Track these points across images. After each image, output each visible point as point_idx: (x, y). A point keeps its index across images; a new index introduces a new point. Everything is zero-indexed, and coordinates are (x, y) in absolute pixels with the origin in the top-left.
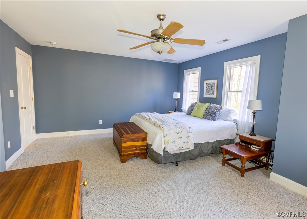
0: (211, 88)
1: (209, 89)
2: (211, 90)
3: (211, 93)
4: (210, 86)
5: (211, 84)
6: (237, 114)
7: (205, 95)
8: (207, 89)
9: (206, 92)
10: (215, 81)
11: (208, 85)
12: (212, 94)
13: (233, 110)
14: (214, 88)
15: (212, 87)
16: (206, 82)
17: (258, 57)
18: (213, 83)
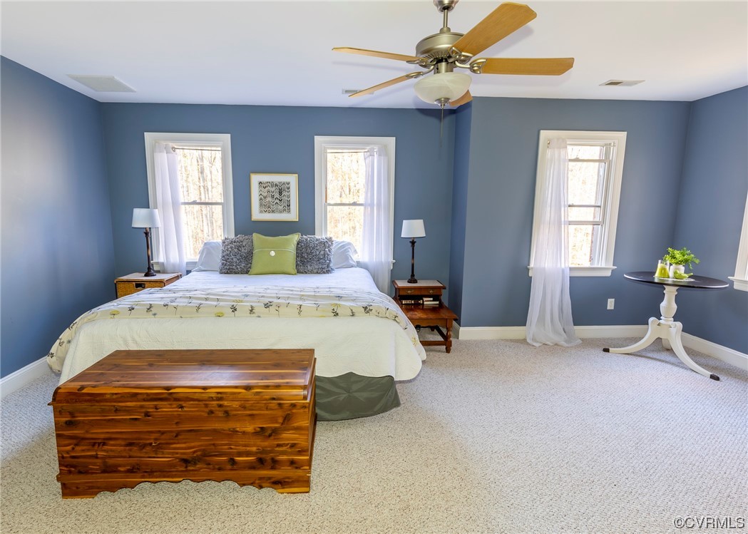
0: (277, 195)
1: (269, 199)
2: (278, 201)
3: (281, 208)
4: (273, 189)
5: (276, 185)
6: (357, 250)
7: (257, 215)
8: (265, 197)
9: (261, 205)
10: (292, 179)
11: (265, 188)
12: (284, 210)
13: (349, 244)
14: (289, 197)
15: (280, 193)
16: (256, 179)
17: (391, 142)
18: (284, 183)
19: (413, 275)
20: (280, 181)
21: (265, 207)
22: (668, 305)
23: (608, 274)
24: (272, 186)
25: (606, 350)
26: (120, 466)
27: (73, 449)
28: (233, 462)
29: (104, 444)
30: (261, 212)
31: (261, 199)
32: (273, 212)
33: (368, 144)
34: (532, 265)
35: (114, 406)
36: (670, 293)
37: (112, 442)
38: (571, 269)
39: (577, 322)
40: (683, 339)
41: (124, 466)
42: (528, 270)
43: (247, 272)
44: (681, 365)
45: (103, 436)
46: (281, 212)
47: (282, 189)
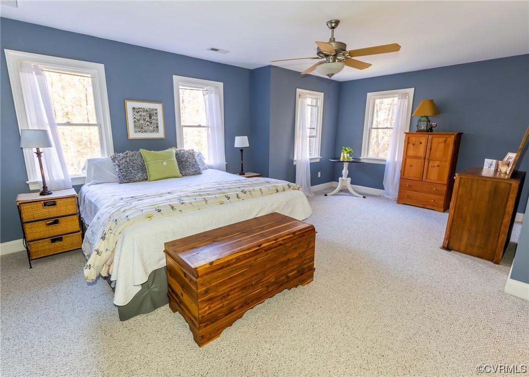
0: (148, 119)
1: (142, 122)
2: (149, 124)
3: (151, 128)
4: (144, 114)
5: (147, 111)
7: (133, 134)
8: (138, 120)
9: (135, 126)
10: (159, 107)
11: (137, 112)
12: (154, 130)
13: (201, 153)
14: (157, 120)
15: (150, 117)
16: (130, 105)
17: (221, 85)
18: (153, 110)
19: (242, 170)
20: (150, 107)
21: (139, 128)
22: (345, 171)
23: (318, 160)
24: (144, 111)
25: (326, 195)
26: (235, 306)
27: (209, 307)
28: (288, 277)
29: (228, 295)
30: (136, 132)
31: (135, 122)
32: (145, 132)
33: (207, 85)
34: (295, 159)
35: (234, 267)
36: (346, 165)
37: (232, 293)
38: (310, 159)
39: (312, 185)
40: (352, 187)
41: (237, 305)
42: (293, 161)
43: (146, 180)
44: (351, 195)
45: (227, 290)
46: (151, 132)
47: (151, 114)
